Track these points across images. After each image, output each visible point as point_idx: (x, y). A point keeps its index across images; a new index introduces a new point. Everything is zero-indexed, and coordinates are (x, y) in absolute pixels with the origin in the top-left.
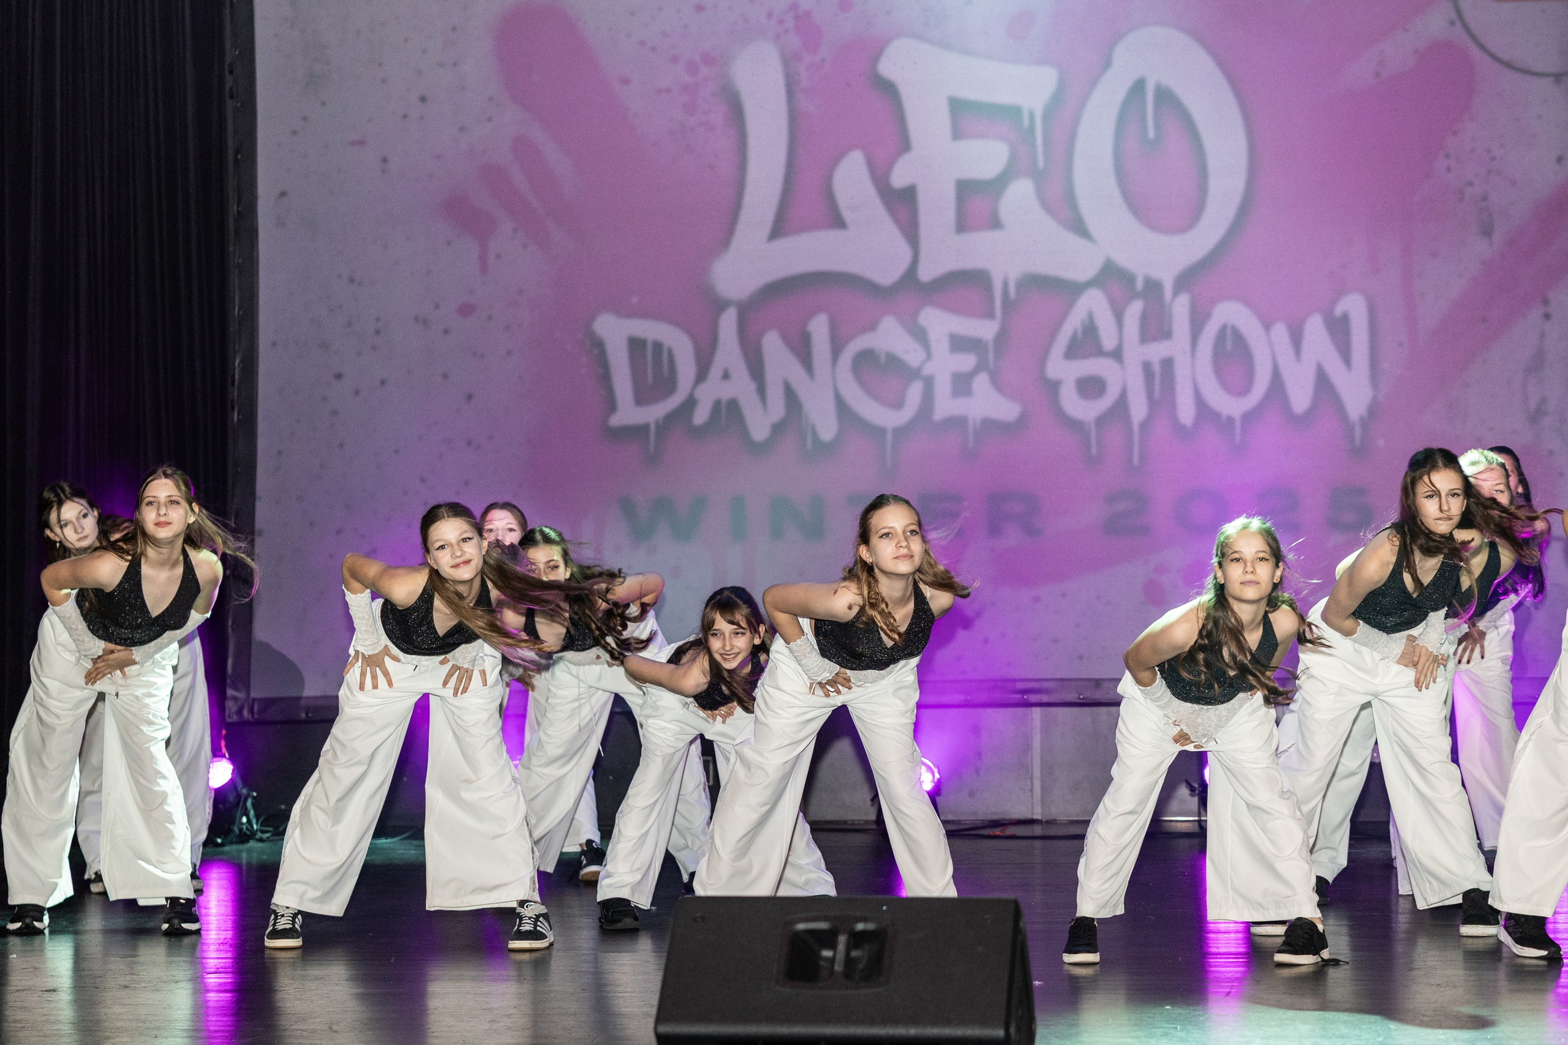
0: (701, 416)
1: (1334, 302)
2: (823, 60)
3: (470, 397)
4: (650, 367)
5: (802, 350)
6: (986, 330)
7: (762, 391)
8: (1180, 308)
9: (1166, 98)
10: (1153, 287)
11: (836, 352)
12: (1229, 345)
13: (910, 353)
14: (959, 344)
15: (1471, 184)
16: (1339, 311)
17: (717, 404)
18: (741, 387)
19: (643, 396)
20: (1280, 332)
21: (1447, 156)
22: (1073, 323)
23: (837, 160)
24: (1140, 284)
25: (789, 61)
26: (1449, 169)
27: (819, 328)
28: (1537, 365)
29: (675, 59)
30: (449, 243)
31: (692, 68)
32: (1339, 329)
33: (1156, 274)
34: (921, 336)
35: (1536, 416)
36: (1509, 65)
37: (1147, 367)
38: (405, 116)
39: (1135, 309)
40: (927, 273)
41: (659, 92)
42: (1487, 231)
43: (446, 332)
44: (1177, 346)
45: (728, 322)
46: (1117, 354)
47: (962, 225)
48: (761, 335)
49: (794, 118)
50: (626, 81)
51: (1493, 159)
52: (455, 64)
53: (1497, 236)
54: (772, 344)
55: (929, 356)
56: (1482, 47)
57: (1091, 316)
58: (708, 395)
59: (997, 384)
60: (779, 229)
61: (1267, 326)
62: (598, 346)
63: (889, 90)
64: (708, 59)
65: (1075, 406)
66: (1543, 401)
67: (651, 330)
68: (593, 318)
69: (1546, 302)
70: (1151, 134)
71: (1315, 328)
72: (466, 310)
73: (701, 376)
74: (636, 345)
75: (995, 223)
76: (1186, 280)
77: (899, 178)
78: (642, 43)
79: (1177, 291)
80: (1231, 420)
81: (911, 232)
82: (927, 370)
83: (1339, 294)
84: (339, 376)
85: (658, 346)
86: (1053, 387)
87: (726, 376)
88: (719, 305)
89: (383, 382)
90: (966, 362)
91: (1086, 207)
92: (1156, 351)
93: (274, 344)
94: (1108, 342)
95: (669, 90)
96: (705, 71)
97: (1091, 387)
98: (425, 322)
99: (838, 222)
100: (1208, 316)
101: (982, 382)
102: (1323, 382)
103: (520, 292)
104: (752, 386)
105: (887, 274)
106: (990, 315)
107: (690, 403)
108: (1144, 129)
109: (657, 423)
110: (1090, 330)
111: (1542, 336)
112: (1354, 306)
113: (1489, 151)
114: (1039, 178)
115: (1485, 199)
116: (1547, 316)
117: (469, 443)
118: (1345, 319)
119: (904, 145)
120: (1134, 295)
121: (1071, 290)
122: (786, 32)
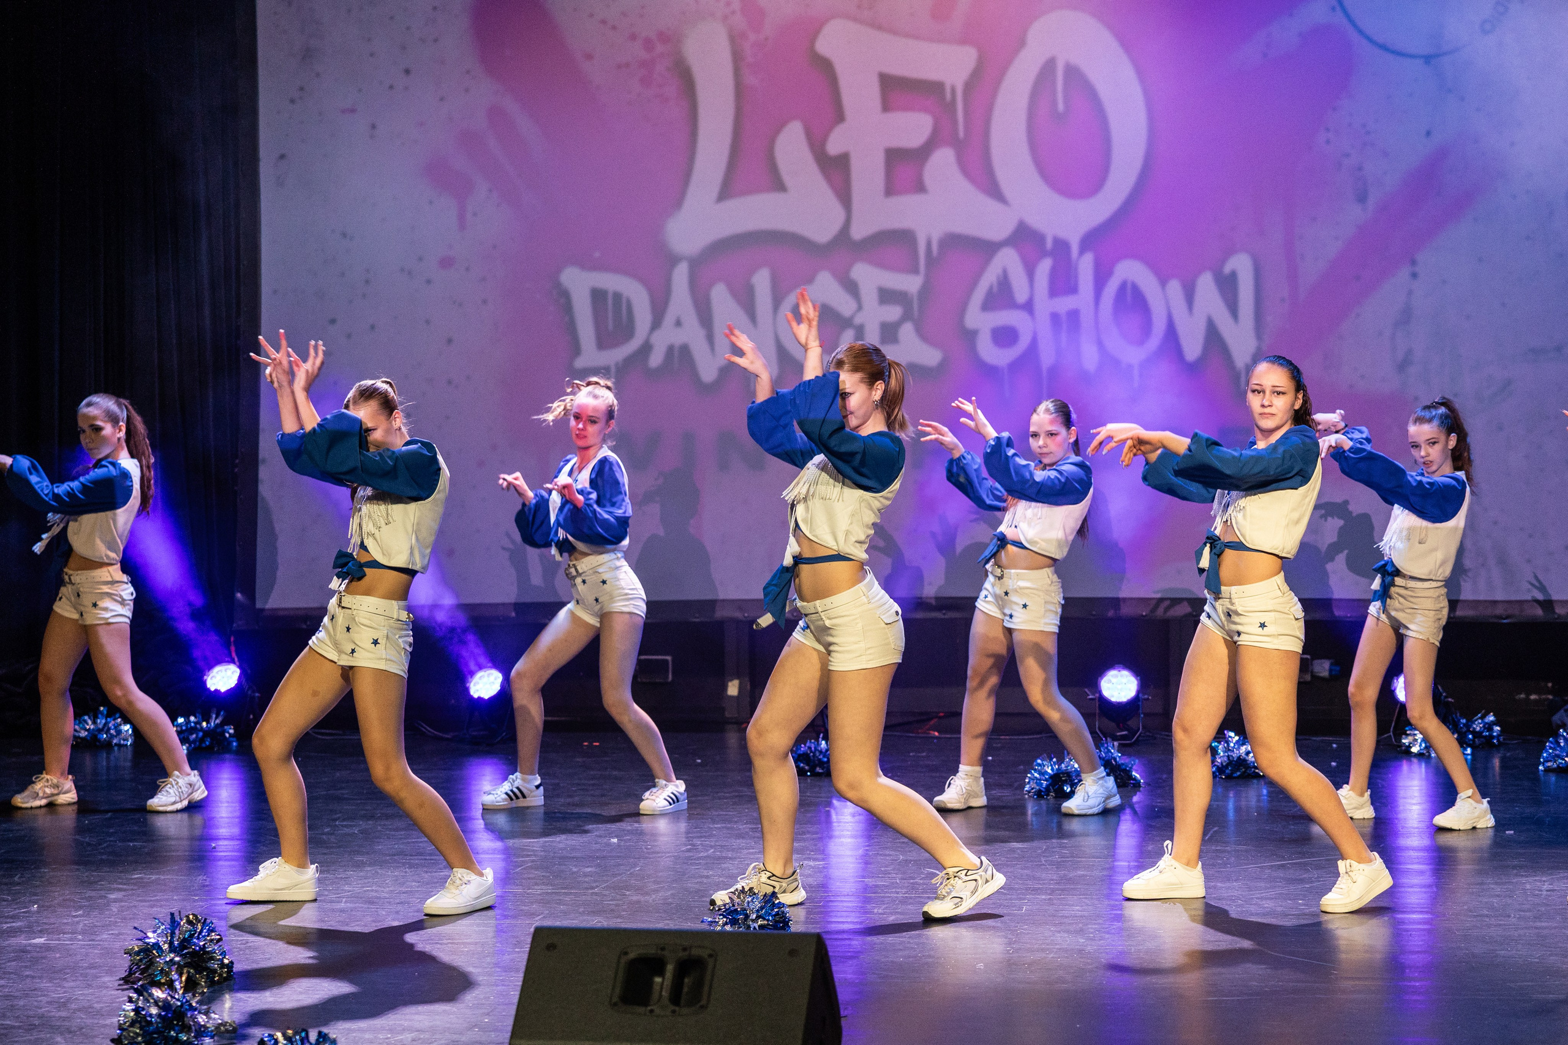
0: (656, 360)
1: (1224, 261)
2: (766, 39)
3: (450, 341)
4: (610, 315)
5: (747, 301)
6: (911, 284)
7: (710, 338)
8: (1085, 266)
9: (1073, 74)
10: (1061, 246)
11: (777, 302)
12: (1129, 298)
13: (844, 305)
14: (886, 296)
15: (1348, 155)
16: (1227, 269)
17: (670, 349)
18: (691, 334)
19: (604, 342)
20: (1175, 287)
21: (1328, 130)
22: (989, 278)
23: (778, 131)
24: (1049, 244)
25: (735, 40)
26: (1328, 142)
27: (762, 281)
28: (1406, 317)
29: (633, 37)
30: (431, 202)
31: (648, 44)
32: (1228, 285)
33: (1062, 234)
34: (852, 288)
35: (1402, 366)
36: (1384, 47)
37: (1055, 318)
38: (391, 87)
39: (1044, 267)
40: (858, 232)
41: (619, 67)
42: (1362, 198)
43: (429, 282)
44: (1083, 298)
45: (681, 275)
46: (1028, 307)
47: (890, 191)
48: (711, 285)
49: (740, 91)
50: (589, 57)
51: (1368, 133)
52: (436, 40)
53: (1371, 202)
54: (720, 297)
55: (860, 308)
56: (1361, 32)
57: (1005, 272)
58: (662, 340)
59: (922, 333)
60: (726, 192)
61: (1163, 282)
62: (565, 295)
63: (825, 67)
64: (664, 37)
65: (990, 353)
66: (1410, 352)
67: (611, 282)
68: (559, 271)
69: (1413, 262)
70: (1061, 107)
71: (1206, 283)
72: (446, 263)
73: (656, 324)
74: (598, 296)
75: (919, 187)
76: (1089, 241)
77: (834, 147)
78: (604, 22)
79: (1083, 249)
80: (1130, 367)
81: (845, 196)
82: (858, 320)
83: (1229, 252)
84: (333, 321)
85: (617, 296)
86: (971, 336)
87: (678, 323)
88: (673, 260)
89: (373, 327)
90: (893, 313)
91: (1003, 175)
92: (1064, 304)
93: (275, 292)
94: (1021, 296)
95: (627, 65)
96: (660, 48)
97: (1005, 336)
98: (410, 273)
99: (779, 186)
100: (1109, 273)
101: (907, 331)
102: (1213, 335)
103: (495, 247)
104: (701, 333)
105: (823, 232)
106: (915, 271)
107: (646, 348)
108: (1054, 103)
109: (617, 364)
110: (1004, 283)
111: (1410, 293)
112: (1241, 265)
113: (1364, 126)
114: (960, 148)
115: (1360, 169)
116: (1414, 275)
117: (450, 382)
118: (1233, 275)
119: (839, 116)
120: (1044, 254)
121: (988, 249)
122: (733, 13)
